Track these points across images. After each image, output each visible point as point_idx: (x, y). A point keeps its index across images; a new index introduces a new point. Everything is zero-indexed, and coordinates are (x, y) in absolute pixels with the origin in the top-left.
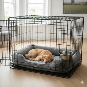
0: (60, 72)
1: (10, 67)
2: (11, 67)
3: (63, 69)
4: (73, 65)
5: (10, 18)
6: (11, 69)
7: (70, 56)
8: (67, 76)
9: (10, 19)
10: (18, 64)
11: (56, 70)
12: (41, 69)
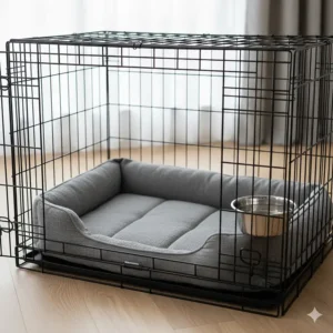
0: (238, 288)
1: (18, 265)
2: (21, 261)
3: (251, 274)
4: (297, 258)
5: (13, 41)
6: (23, 273)
7: (286, 218)
8: (271, 308)
9: (16, 45)
10: (45, 251)
11: (219, 280)
12: (154, 275)
